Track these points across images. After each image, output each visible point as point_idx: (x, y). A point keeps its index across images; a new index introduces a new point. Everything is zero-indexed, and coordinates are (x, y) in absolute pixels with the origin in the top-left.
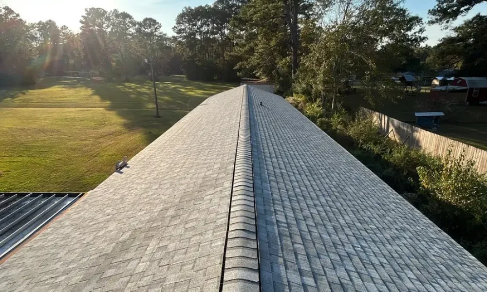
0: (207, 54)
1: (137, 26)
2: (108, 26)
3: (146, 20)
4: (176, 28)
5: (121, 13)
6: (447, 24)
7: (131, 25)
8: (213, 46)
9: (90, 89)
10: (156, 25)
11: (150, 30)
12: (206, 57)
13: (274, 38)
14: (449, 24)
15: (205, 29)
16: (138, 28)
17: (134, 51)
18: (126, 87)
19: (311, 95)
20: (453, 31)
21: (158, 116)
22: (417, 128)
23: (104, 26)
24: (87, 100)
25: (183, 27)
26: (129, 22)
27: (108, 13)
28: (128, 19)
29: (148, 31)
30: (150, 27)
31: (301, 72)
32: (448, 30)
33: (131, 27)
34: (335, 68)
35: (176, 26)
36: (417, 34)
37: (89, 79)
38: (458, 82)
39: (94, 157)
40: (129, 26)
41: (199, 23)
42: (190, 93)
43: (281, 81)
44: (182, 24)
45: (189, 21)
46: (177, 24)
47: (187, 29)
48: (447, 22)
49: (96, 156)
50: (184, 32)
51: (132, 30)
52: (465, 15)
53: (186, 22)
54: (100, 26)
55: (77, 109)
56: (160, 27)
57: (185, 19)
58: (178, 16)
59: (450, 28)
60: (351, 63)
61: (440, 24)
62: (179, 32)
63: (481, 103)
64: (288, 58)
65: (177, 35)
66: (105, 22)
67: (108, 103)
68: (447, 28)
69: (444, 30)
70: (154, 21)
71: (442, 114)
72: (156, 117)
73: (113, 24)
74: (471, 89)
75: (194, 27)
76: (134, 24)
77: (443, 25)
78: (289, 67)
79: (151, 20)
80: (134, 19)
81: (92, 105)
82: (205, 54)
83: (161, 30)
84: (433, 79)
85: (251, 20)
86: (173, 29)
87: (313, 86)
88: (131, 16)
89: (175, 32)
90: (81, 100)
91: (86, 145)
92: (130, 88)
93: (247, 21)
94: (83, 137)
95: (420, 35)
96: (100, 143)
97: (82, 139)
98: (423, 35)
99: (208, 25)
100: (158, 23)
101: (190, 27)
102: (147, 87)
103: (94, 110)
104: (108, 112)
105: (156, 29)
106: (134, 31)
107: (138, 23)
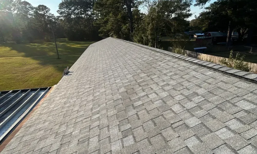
0: (79, 25)
1: (34, 10)
2: (14, 10)
3: (40, 6)
4: (59, 11)
5: (23, 2)
6: (202, 6)
7: (30, 9)
8: (82, 21)
9: (8, 47)
10: (46, 9)
11: (43, 12)
12: (78, 27)
13: (120, 14)
14: (203, 6)
15: (76, 11)
16: (35, 11)
17: (34, 25)
18: (32, 45)
19: (143, 42)
20: (205, 10)
21: (59, 58)
22: (199, 53)
23: (12, 9)
24: (8, 53)
25: (63, 11)
26: (28, 7)
27: (14, 2)
28: (28, 5)
29: (42, 12)
30: (43, 11)
31: (136, 31)
32: (203, 9)
33: (30, 10)
34: (155, 27)
35: (59, 10)
36: (187, 12)
37: (5, 43)
38: (207, 35)
39: (26, 81)
40: (29, 9)
41: (73, 8)
42: (73, 46)
43: (125, 37)
44: (63, 9)
45: (67, 7)
46: (59, 9)
47: (65, 12)
48: (202, 5)
49: (27, 81)
50: (64, 14)
51: (31, 12)
52: (209, 2)
53: (65, 7)
54: (9, 9)
55: (2, 58)
56: (49, 10)
57: (64, 6)
58: (59, 4)
59: (203, 8)
60: (163, 24)
61: (199, 6)
62: (61, 13)
63: (217, 43)
64: (127, 25)
65: (60, 15)
66: (13, 7)
67: (23, 54)
68: (202, 8)
69: (201, 9)
70: (45, 7)
71: (206, 48)
72: (58, 59)
73: (18, 8)
74: (213, 37)
75: (70, 10)
76: (32, 8)
77: (201, 6)
78: (128, 29)
79: (43, 6)
80: (32, 6)
81: (12, 56)
82: (78, 26)
83: (50, 12)
84: (194, 35)
85: (106, 4)
86: (57, 11)
87: (144, 38)
88: (30, 4)
89: (59, 13)
90: (3, 53)
91: (18, 76)
92: (35, 45)
93: (104, 5)
94: (14, 72)
95: (188, 13)
96: (27, 74)
97: (13, 73)
98: (190, 13)
99: (78, 10)
100: (48, 8)
101: (68, 10)
102: (45, 45)
103: (15, 58)
104: (25, 58)
105: (47, 11)
106: (32, 13)
107: (35, 8)
